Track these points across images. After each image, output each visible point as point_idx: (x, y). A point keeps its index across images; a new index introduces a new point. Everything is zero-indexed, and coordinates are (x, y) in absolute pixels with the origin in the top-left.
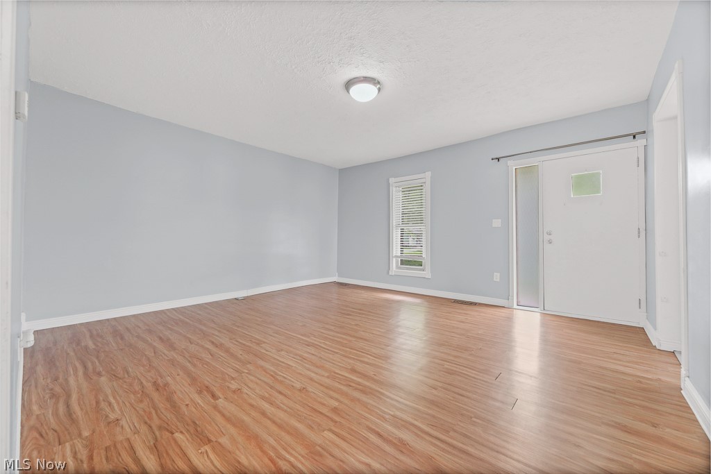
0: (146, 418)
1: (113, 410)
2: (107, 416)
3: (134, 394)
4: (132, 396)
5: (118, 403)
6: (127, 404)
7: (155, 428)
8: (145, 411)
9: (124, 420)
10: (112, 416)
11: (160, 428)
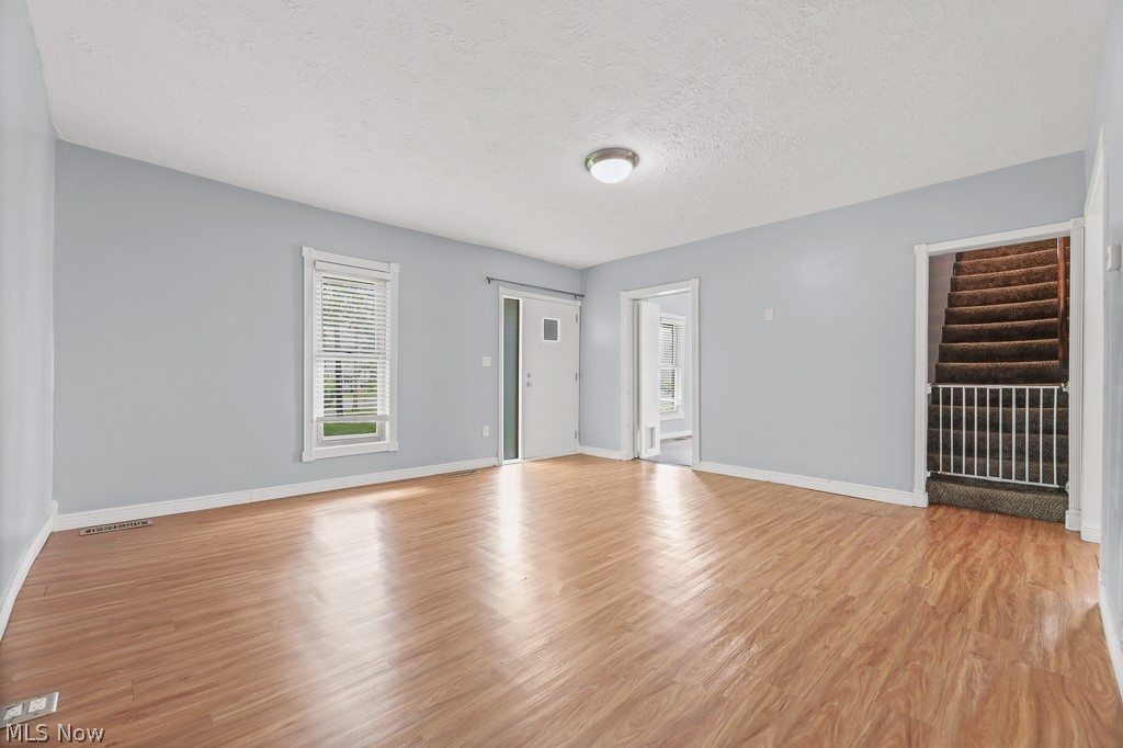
0: (942, 633)
1: (971, 670)
2: (985, 668)
3: (921, 671)
4: (927, 669)
5: (956, 673)
6: (945, 663)
7: (943, 622)
8: (935, 640)
9: (967, 649)
10: (978, 663)
11: (939, 617)
